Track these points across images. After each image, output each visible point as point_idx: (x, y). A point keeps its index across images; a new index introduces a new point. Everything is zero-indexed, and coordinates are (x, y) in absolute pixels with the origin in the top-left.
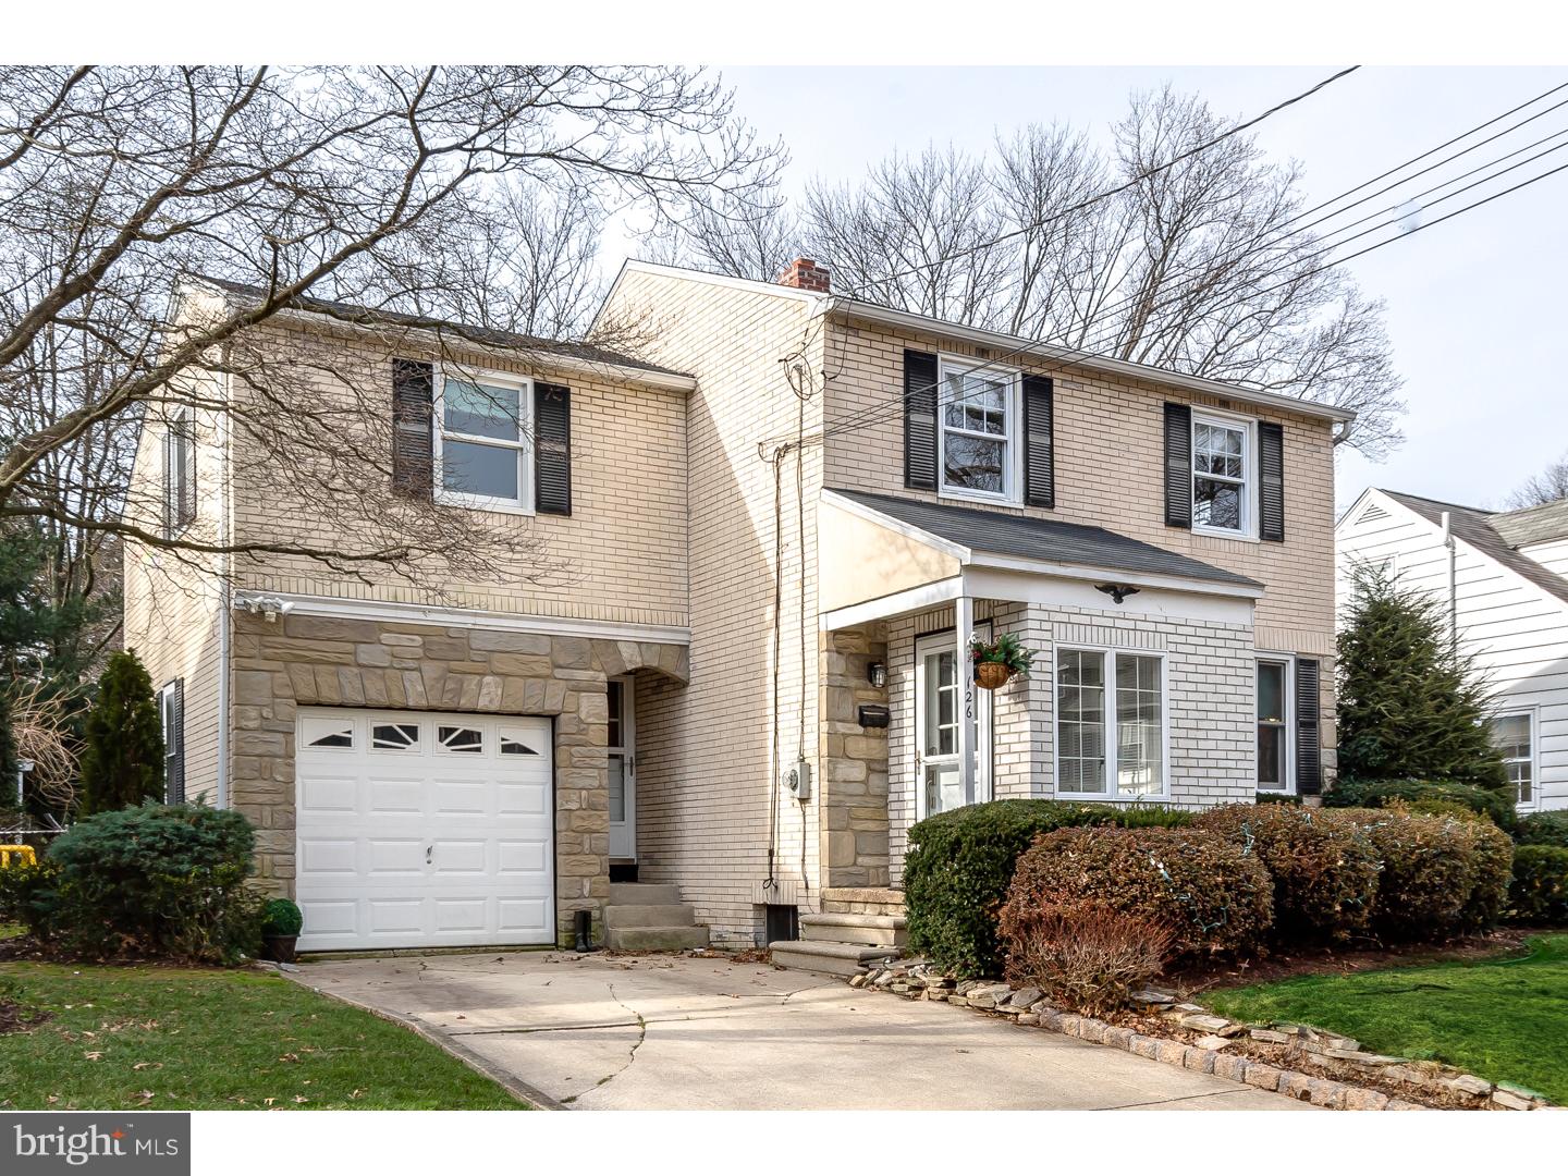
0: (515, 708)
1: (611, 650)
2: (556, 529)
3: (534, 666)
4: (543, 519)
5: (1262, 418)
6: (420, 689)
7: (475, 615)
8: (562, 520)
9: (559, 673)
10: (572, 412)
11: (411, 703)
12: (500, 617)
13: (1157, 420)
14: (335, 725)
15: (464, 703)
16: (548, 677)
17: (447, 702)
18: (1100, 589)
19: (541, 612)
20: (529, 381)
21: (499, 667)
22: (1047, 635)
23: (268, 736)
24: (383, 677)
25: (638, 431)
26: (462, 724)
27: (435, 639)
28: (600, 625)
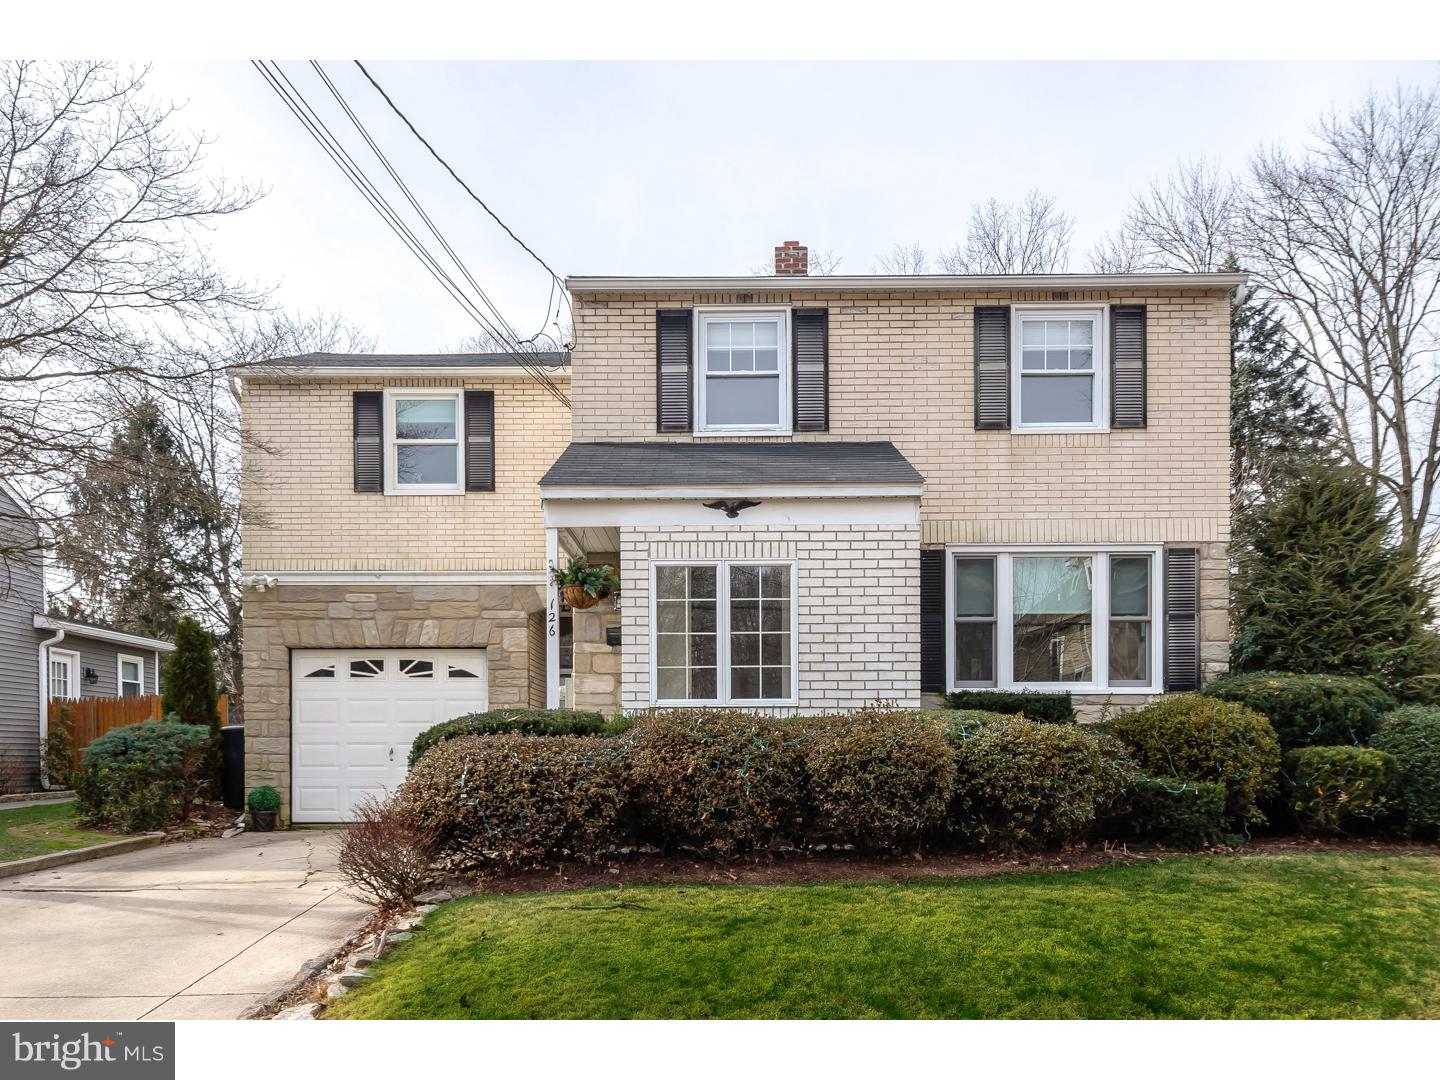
0: (449, 643)
1: (529, 593)
2: (483, 503)
3: (464, 610)
4: (472, 496)
5: (1116, 302)
6: (374, 632)
7: (415, 575)
8: (486, 495)
9: (485, 614)
10: (496, 410)
11: (368, 644)
12: (435, 575)
13: (966, 327)
14: (322, 662)
15: (409, 641)
16: (477, 617)
17: (395, 641)
18: (710, 506)
19: (470, 568)
20: (460, 392)
21: (434, 611)
22: (644, 555)
23: (265, 672)
24: (347, 625)
25: (555, 415)
26: (417, 657)
27: (387, 595)
28: (517, 574)
